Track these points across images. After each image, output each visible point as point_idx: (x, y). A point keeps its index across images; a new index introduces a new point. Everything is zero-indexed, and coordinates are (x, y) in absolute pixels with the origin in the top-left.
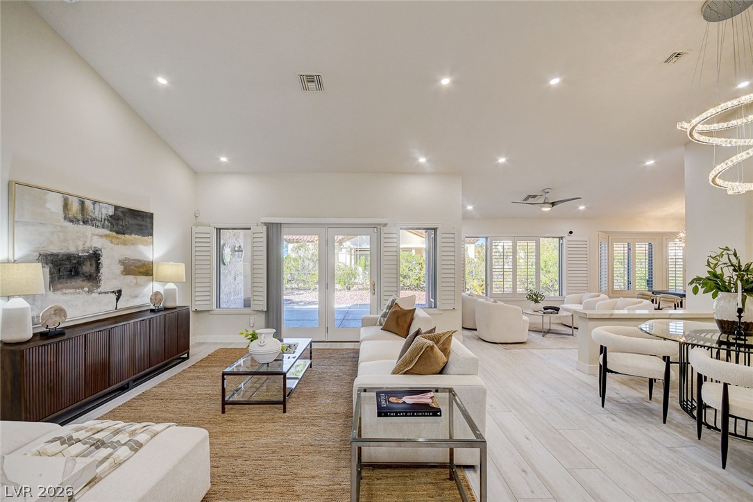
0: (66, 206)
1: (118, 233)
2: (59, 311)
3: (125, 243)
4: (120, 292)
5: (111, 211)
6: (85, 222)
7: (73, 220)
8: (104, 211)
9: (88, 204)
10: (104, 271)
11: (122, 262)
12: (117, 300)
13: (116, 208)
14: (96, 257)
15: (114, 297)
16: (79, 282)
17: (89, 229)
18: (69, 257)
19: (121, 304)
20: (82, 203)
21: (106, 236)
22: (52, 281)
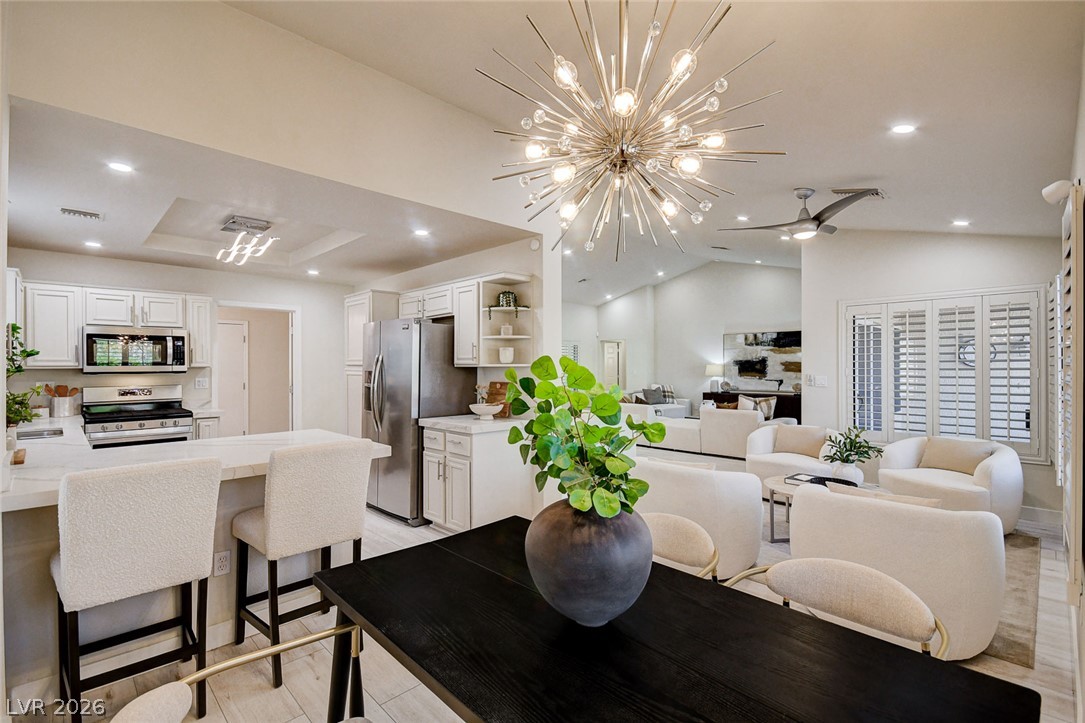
0: (746, 339)
1: (779, 347)
2: (727, 384)
3: (785, 353)
4: (781, 382)
5: (775, 336)
6: (757, 344)
7: (751, 344)
8: (770, 337)
9: (760, 336)
10: (769, 369)
11: (782, 364)
12: (780, 385)
13: (778, 333)
14: (763, 362)
15: (777, 383)
16: (753, 374)
17: (759, 348)
18: (748, 362)
19: (782, 388)
20: (755, 336)
21: (771, 350)
22: (740, 372)
